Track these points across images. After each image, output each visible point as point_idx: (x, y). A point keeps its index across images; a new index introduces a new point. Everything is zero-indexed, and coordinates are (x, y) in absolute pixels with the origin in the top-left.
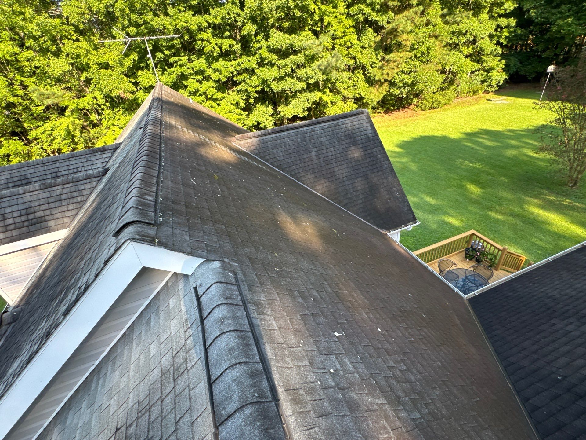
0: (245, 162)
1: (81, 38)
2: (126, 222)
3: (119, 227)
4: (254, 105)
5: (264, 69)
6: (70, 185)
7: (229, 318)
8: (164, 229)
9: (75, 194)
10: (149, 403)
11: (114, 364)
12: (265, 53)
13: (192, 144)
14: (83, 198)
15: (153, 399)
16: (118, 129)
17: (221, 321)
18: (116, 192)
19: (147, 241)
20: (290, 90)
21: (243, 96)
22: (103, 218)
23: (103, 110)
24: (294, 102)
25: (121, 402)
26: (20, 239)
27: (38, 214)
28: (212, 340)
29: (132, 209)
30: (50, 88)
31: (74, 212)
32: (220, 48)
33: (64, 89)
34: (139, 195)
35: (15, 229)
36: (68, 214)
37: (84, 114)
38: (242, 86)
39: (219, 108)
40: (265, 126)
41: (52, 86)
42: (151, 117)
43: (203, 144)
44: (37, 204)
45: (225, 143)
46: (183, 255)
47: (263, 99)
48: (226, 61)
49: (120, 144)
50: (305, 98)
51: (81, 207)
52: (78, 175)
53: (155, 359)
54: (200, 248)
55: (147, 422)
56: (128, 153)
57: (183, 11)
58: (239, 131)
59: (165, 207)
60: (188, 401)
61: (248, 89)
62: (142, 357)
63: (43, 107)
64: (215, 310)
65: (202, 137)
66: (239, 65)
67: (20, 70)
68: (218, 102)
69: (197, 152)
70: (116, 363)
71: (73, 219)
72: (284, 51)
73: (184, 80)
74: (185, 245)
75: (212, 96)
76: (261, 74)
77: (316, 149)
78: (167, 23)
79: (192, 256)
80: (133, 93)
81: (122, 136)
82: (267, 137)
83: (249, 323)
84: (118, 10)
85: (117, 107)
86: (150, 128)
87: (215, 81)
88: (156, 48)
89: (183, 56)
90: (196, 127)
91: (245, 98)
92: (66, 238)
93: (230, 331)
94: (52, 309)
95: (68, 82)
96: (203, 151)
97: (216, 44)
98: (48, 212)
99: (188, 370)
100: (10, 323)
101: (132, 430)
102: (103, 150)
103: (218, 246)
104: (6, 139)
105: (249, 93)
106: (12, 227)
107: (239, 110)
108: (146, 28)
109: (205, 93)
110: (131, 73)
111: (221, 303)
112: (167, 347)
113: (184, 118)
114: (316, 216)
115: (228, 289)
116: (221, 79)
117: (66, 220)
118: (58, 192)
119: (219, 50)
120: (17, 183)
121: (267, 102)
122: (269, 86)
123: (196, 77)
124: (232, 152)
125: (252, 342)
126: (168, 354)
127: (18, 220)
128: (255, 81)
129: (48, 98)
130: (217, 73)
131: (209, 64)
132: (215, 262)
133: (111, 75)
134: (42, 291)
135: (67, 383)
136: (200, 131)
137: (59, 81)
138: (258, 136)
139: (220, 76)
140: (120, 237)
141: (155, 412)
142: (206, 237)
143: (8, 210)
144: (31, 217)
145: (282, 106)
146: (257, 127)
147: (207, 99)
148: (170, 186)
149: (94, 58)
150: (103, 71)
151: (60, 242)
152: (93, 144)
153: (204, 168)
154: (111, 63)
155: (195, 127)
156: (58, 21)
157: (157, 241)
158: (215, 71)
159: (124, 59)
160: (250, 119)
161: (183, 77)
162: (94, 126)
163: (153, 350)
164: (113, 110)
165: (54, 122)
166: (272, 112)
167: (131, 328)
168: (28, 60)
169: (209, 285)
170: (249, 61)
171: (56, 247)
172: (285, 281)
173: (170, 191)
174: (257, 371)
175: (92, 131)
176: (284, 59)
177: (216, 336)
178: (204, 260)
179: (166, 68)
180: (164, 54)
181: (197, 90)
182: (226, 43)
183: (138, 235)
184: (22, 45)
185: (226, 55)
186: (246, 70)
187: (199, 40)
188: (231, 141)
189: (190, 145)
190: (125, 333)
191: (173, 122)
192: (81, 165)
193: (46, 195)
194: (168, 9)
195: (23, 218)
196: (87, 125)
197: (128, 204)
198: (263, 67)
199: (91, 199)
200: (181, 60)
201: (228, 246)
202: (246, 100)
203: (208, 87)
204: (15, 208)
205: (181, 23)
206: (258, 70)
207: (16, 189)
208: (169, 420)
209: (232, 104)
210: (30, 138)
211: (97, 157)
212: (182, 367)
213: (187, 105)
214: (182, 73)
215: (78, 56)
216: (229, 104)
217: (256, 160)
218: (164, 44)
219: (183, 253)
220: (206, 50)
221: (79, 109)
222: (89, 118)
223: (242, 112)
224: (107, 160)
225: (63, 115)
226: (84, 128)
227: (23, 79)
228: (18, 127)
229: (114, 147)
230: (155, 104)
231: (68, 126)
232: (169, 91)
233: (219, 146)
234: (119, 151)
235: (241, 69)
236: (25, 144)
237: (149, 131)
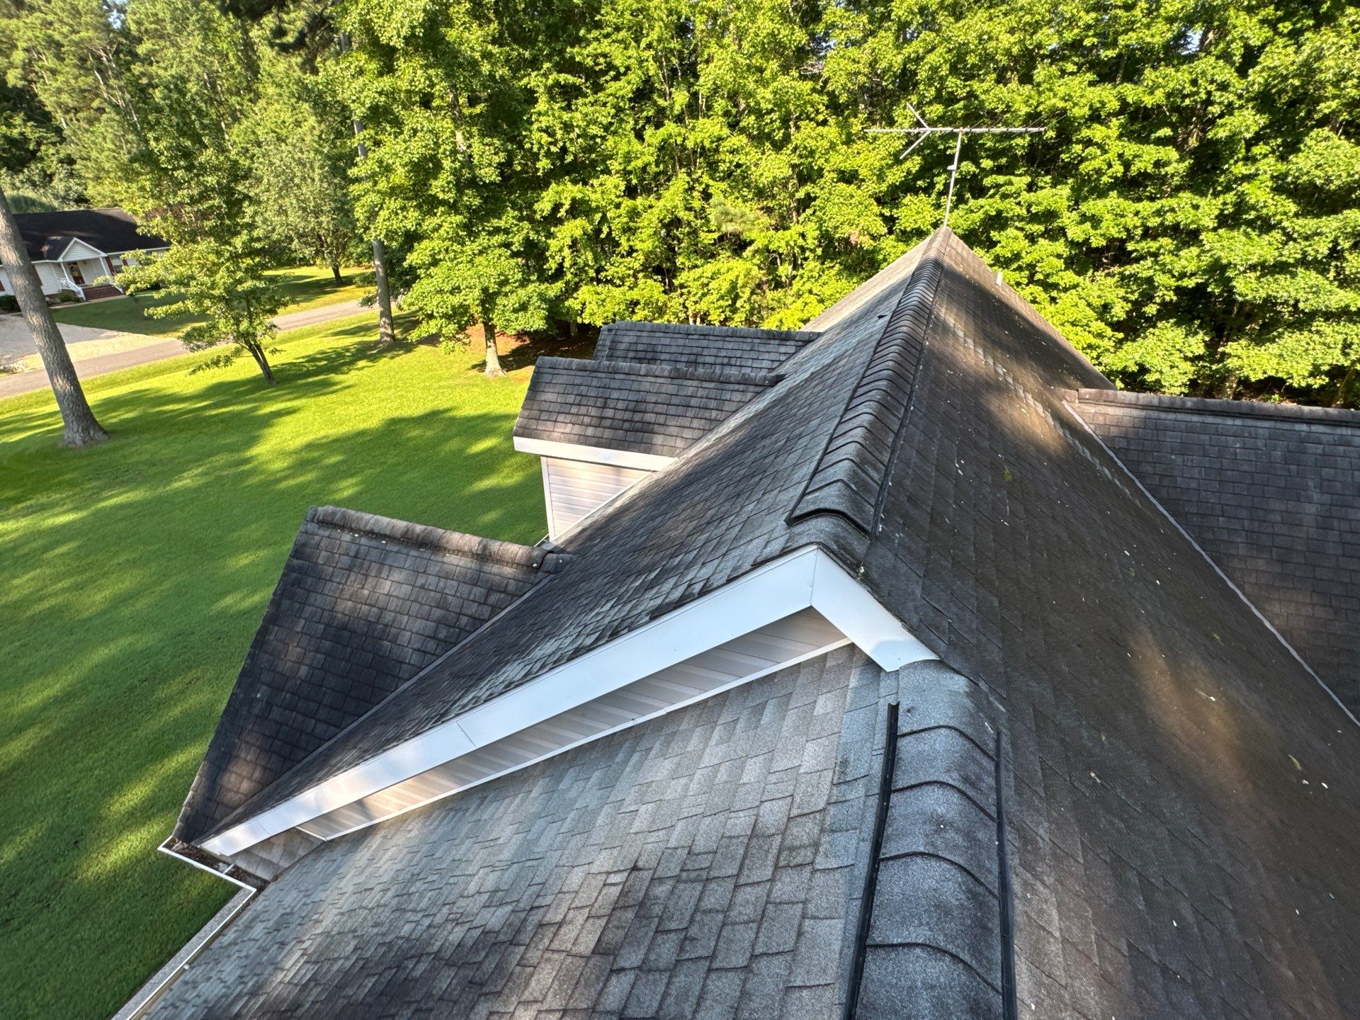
0: (1083, 460)
1: (832, 120)
2: (822, 506)
3: (805, 511)
4: (1152, 322)
5: (1235, 233)
6: (712, 385)
7: (958, 831)
8: (881, 550)
9: (713, 404)
10: (709, 868)
11: (668, 743)
12: (1259, 194)
13: (976, 380)
14: (721, 416)
15: (720, 867)
16: (815, 302)
17: (939, 824)
18: (797, 432)
19: (845, 563)
20: (1295, 306)
21: (1132, 292)
22: (759, 470)
23: (806, 259)
24: (1290, 340)
25: (658, 825)
26: (609, 447)
27: (649, 417)
28: (902, 852)
29: (839, 484)
30: (741, 205)
31: (696, 434)
32: (1127, 165)
33: (762, 209)
34: (857, 460)
35: (610, 428)
36: (688, 434)
37: (771, 259)
38: (1142, 269)
39: (1052, 308)
40: (1158, 381)
41: (745, 201)
42: (914, 299)
43: (999, 388)
44: (654, 399)
45: (1048, 399)
46: (897, 624)
47: (1189, 311)
48: (1126, 198)
49: (819, 335)
50: (1340, 338)
51: (711, 430)
52: (727, 371)
53: (748, 793)
54: (937, 628)
55: (693, 901)
56: (836, 360)
57: (1072, 74)
58: (1086, 378)
59: (893, 504)
60: (794, 935)
61: (1156, 279)
62: (723, 769)
63: (716, 235)
64: (930, 788)
65: (1001, 370)
66: (1158, 213)
67: (712, 167)
68: (1054, 294)
69: (983, 402)
70: (673, 744)
71: (690, 446)
72: (1331, 194)
73: (995, 229)
74: (910, 605)
75: (1047, 276)
76: (1217, 245)
77: (1327, 498)
78: (1019, 98)
79: (916, 636)
80: (874, 238)
81: (825, 322)
82: (1171, 416)
83: (1001, 873)
84: (927, 67)
85: (832, 260)
86: (907, 323)
87: (1072, 244)
88: (970, 152)
89: (1020, 175)
90: (993, 342)
91: (1133, 297)
92: (669, 474)
93: (952, 863)
94: (627, 591)
95: (774, 197)
96: (994, 404)
97: (1120, 156)
98: (661, 419)
99: (814, 871)
100: (549, 572)
101: (661, 891)
102: (783, 337)
103: (974, 641)
104: (645, 277)
105: (1155, 288)
106: (608, 423)
107: (1102, 325)
108: (965, 107)
109: (1031, 267)
110: (890, 198)
111: (950, 782)
112: (782, 786)
113: (975, 316)
114: (1243, 686)
115: (974, 760)
116: (1092, 239)
117: (680, 443)
118: (690, 391)
119: (1121, 169)
120: (641, 355)
121: (1197, 322)
122: (1226, 283)
123: (1028, 227)
124: (1058, 425)
125: (995, 925)
126: (780, 802)
127: (619, 415)
128: (1189, 259)
129: (731, 221)
130: (1088, 225)
131: (1077, 199)
132: (957, 677)
133: (852, 196)
134: (610, 546)
135: (588, 722)
136: (998, 353)
137: (760, 193)
138: (1145, 407)
139: (1092, 232)
140: (799, 529)
141: (716, 896)
142: (955, 609)
143: (615, 395)
144: (637, 417)
145: (1243, 342)
146: (1135, 379)
147: (1031, 280)
148: (914, 460)
149: (840, 159)
150: (842, 185)
151: (656, 477)
152: (762, 318)
153: (986, 444)
154: (863, 172)
155: (990, 341)
156: (808, 85)
157: (862, 570)
158: (1084, 218)
159: (890, 167)
160: (1121, 354)
161: (998, 221)
162: (778, 285)
163: (752, 772)
164: (823, 263)
165: (719, 265)
166: (1201, 350)
167: (720, 699)
168: (732, 152)
169: (933, 724)
170: (1196, 207)
171: (646, 483)
172: (1111, 823)
173: (910, 471)
174: (989, 1010)
175: (769, 294)
176: (1318, 216)
177: (914, 849)
178: (933, 657)
179: (968, 195)
180: (978, 165)
181: (1017, 256)
182: (1146, 156)
183: (836, 542)
184: (733, 126)
185: (1131, 185)
186: (1175, 231)
187: (1078, 142)
188: (1062, 398)
189: (972, 380)
190: (706, 701)
191: (951, 321)
192: (738, 354)
193: (671, 389)
194: (1035, 68)
195: (627, 415)
196: (768, 281)
197: (831, 470)
198: (1231, 228)
199: (733, 422)
200: (1010, 183)
201: (995, 655)
202: (1135, 303)
203: (1049, 254)
204: (624, 394)
205: (1053, 101)
206: (1211, 235)
207: (637, 365)
208: (738, 936)
209: (1089, 305)
210: (676, 282)
211: (770, 348)
212: (803, 852)
213: (988, 286)
214: (999, 213)
215: (812, 153)
216: (1082, 304)
217: (1110, 463)
218: (989, 144)
219: (902, 620)
220: (1085, 168)
221: (768, 251)
222: (776, 269)
223: (1109, 332)
224: (783, 358)
225: (740, 256)
226: (759, 286)
227: (711, 182)
228: (668, 259)
229: (806, 338)
230: (927, 272)
231: (737, 277)
232: (959, 250)
233: (1031, 401)
234: (812, 348)
235: (1162, 224)
236: (665, 292)
237: (905, 329)
